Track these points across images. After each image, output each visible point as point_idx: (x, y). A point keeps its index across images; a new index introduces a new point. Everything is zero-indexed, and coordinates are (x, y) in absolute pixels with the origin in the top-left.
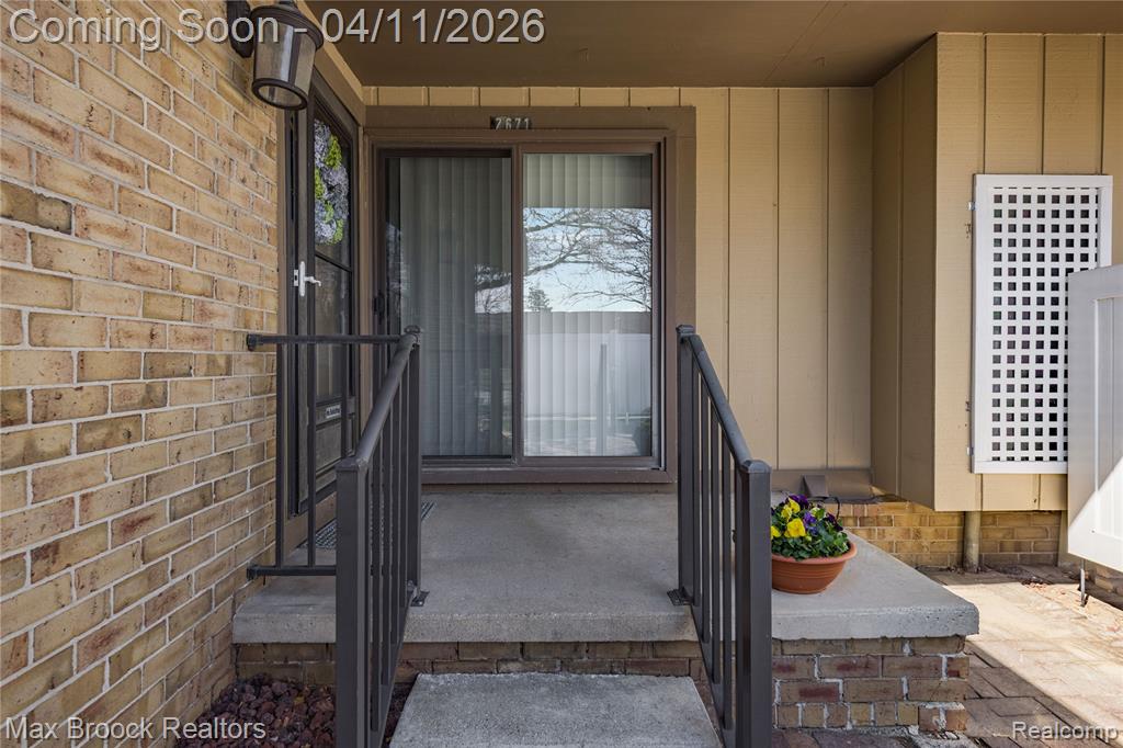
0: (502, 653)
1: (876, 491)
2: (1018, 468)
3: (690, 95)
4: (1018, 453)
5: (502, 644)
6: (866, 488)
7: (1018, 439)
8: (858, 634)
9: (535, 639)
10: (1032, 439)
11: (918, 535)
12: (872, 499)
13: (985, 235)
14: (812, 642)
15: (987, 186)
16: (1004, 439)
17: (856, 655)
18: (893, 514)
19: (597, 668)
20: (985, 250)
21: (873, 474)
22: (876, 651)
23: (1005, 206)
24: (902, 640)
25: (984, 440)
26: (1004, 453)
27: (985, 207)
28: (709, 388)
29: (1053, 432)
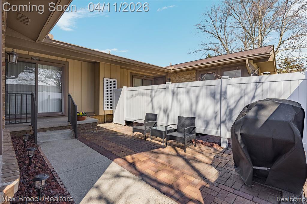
0: (46, 129)
1: (94, 115)
2: (108, 110)
3: (68, 60)
4: (108, 108)
5: (46, 128)
6: (93, 114)
7: (108, 107)
8: (87, 123)
9: (51, 127)
10: (110, 107)
11: (99, 119)
12: (94, 116)
13: (105, 85)
14: (82, 124)
15: (105, 79)
16: (107, 107)
17: (87, 125)
18: (96, 117)
19: (59, 130)
20: (105, 86)
21: (94, 113)
22: (89, 124)
23: (107, 82)
24: (91, 123)
25: (105, 107)
26: (107, 108)
27: (105, 82)
28: (72, 100)
29: (112, 106)
